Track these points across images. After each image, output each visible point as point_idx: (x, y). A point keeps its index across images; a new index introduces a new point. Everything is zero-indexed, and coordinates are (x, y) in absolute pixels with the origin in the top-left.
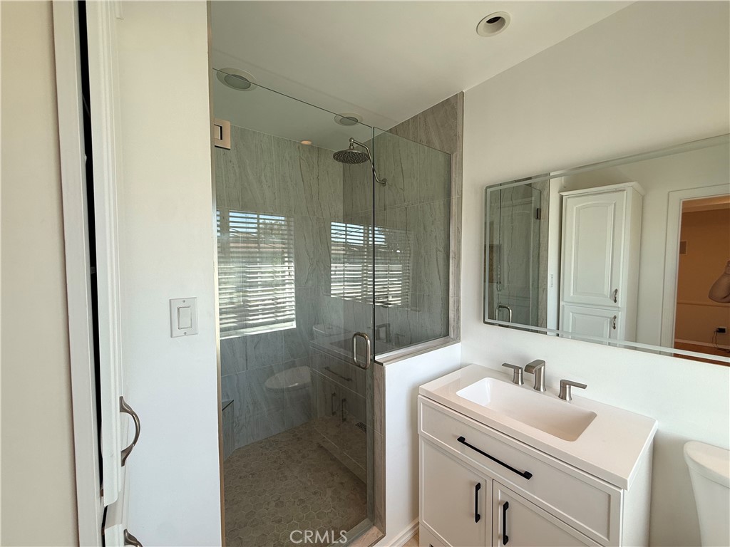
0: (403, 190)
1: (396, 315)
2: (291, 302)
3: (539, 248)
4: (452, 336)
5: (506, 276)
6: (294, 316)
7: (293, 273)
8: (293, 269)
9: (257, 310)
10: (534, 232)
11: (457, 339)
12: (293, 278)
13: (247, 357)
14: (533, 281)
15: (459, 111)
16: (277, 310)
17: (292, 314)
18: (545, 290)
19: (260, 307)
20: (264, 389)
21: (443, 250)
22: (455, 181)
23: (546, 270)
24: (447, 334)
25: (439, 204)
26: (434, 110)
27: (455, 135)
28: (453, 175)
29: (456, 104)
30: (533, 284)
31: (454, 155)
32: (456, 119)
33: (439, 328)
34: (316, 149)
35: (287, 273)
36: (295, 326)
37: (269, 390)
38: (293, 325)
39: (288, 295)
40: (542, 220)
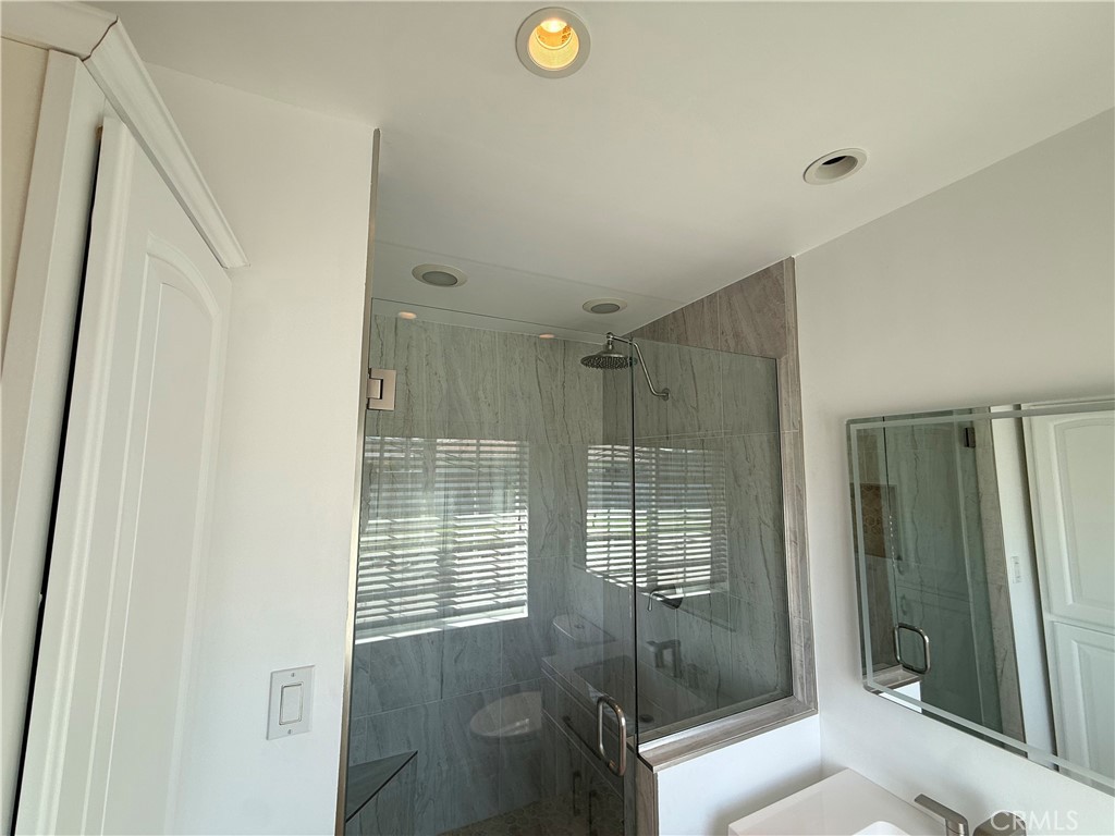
0: (697, 409)
1: (691, 627)
2: (522, 573)
3: (979, 502)
4: (800, 697)
5: (911, 546)
6: (525, 597)
7: (526, 527)
8: (526, 520)
9: (470, 587)
10: (964, 471)
11: (809, 707)
12: (526, 534)
13: (442, 676)
14: (973, 568)
15: (787, 288)
16: (499, 587)
17: (523, 594)
18: (1004, 589)
19: (475, 583)
20: (468, 734)
21: (771, 524)
22: (788, 405)
23: (1001, 549)
24: (788, 692)
25: (759, 440)
26: (742, 286)
27: (783, 327)
28: (783, 394)
29: (782, 277)
30: (972, 573)
31: (783, 359)
32: (783, 301)
33: (771, 674)
34: (562, 344)
35: (517, 527)
36: (526, 615)
37: (475, 737)
38: (522, 613)
39: (518, 562)
40: (979, 450)
